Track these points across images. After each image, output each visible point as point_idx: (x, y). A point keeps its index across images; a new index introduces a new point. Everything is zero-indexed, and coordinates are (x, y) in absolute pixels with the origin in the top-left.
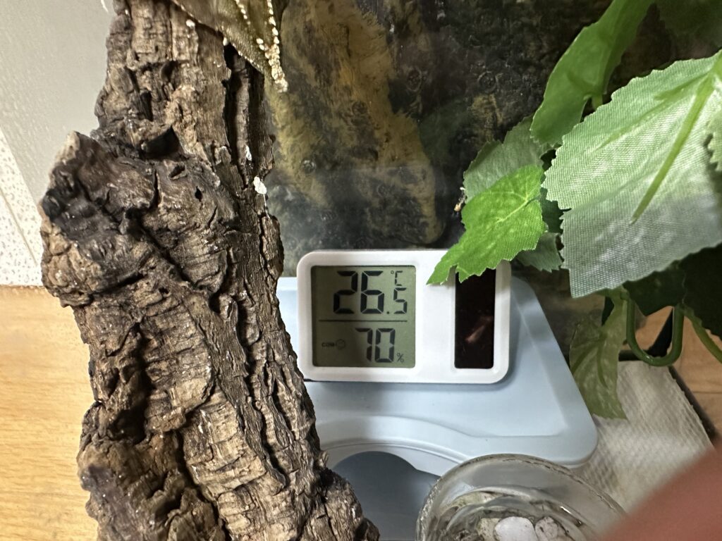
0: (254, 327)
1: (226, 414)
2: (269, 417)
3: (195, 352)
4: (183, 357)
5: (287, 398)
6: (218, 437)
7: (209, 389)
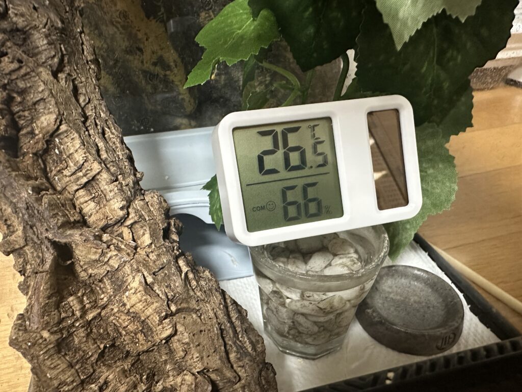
0: (85, 95)
1: (72, 137)
2: (101, 145)
3: (46, 101)
4: (38, 105)
5: (111, 136)
6: (68, 151)
7: (58, 121)
